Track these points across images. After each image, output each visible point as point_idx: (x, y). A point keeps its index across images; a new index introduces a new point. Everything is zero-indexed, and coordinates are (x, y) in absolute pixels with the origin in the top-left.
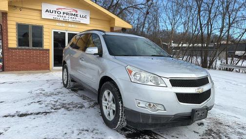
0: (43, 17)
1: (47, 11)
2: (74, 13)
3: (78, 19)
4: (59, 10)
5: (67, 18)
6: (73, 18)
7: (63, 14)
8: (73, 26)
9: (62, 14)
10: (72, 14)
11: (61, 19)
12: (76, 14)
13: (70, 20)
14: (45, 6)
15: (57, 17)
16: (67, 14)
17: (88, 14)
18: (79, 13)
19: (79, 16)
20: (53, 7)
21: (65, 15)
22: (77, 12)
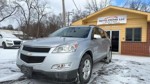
0: (98, 24)
1: (100, 21)
4: (106, 19)
5: (111, 22)
6: (115, 22)
8: (115, 26)
9: (108, 21)
10: (114, 19)
11: (107, 23)
13: (113, 23)
14: (99, 19)
15: (105, 23)
16: (111, 20)
17: (125, 17)
18: (118, 18)
19: (119, 19)
20: (103, 18)
21: (109, 21)
22: (117, 17)
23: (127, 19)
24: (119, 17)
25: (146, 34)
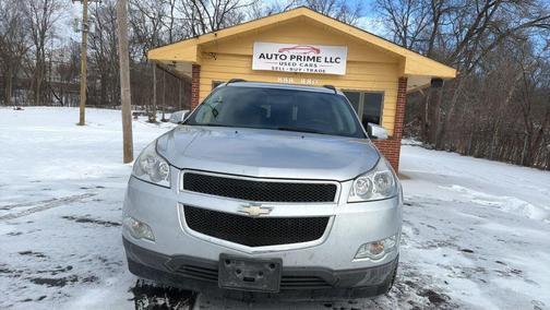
0: (254, 68)
1: (262, 56)
2: (311, 55)
3: (321, 67)
4: (284, 53)
5: (298, 66)
6: (311, 65)
7: (291, 58)
8: (309, 81)
9: (288, 60)
10: (308, 57)
11: (287, 69)
12: (316, 56)
13: (304, 70)
14: (259, 48)
15: (278, 65)
16: (299, 58)
17: (342, 54)
18: (322, 55)
19: (323, 60)
20: (272, 48)
21: (294, 60)
22: (318, 51)
23: (348, 62)
24: (326, 52)
25: (393, 113)
